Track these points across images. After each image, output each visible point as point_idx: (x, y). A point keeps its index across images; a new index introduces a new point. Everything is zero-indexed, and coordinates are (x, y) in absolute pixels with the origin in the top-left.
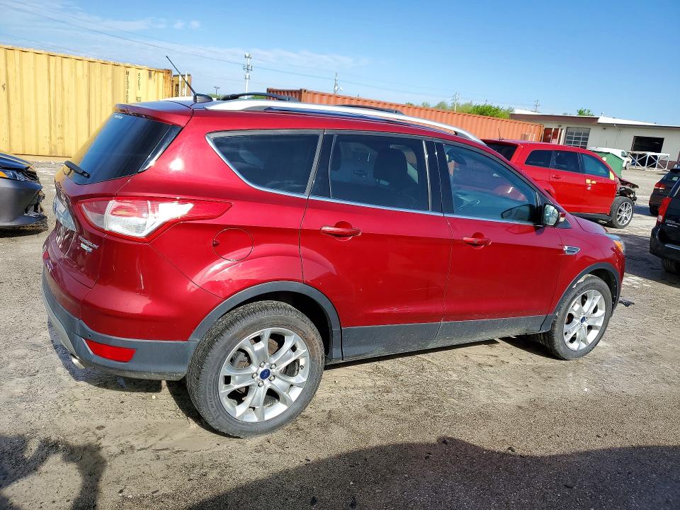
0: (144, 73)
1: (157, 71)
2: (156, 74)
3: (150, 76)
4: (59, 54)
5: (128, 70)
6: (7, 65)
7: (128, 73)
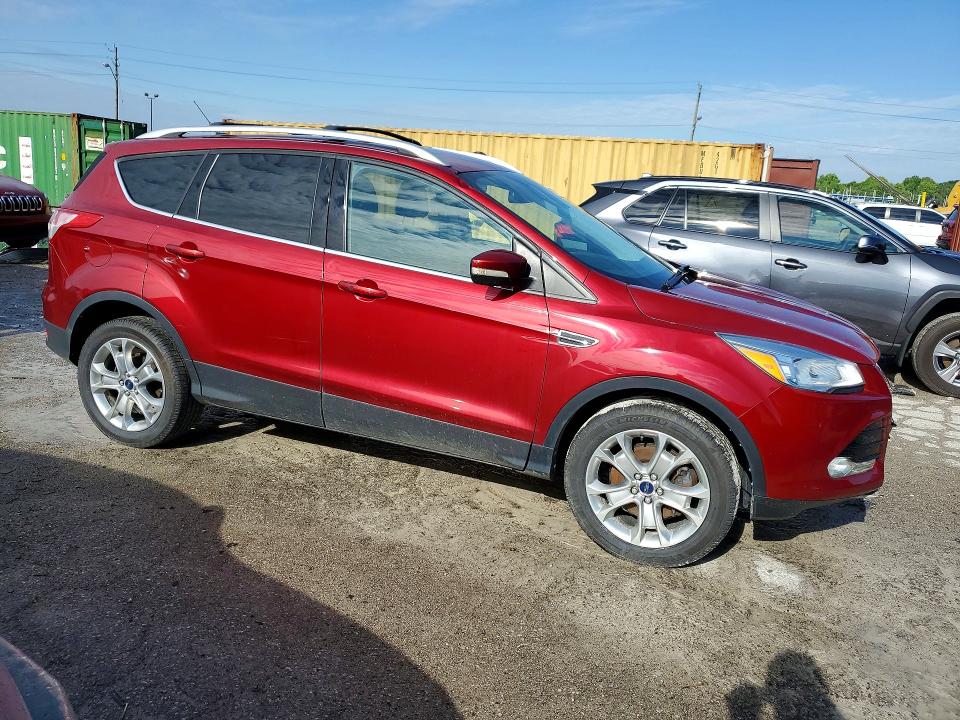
0: (725, 152)
1: (744, 148)
2: (742, 151)
3: (733, 154)
4: (625, 139)
5: (705, 149)
6: (571, 158)
7: (703, 153)
